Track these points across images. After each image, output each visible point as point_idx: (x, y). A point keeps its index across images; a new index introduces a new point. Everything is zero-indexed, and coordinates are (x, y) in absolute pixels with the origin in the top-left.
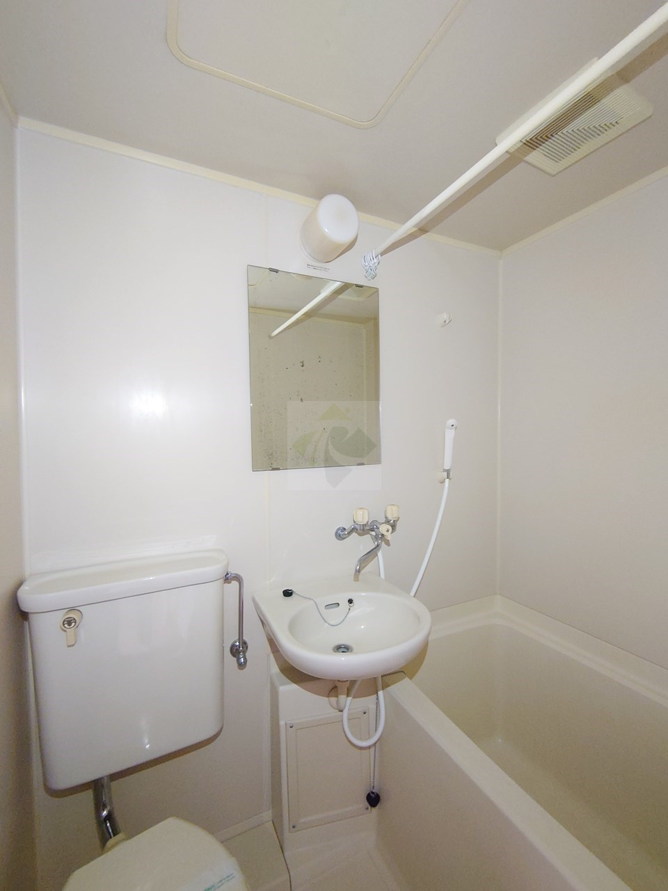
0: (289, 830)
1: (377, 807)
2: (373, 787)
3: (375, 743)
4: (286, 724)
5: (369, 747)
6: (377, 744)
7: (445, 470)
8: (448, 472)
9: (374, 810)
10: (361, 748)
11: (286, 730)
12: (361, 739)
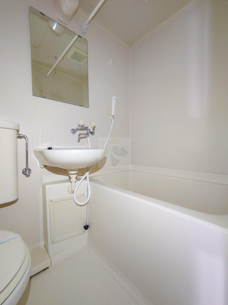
0: (51, 244)
1: (88, 229)
2: (86, 222)
3: (87, 203)
4: (49, 200)
5: (85, 205)
6: (88, 203)
7: (112, 116)
8: (113, 116)
9: (87, 231)
10: (81, 206)
11: (49, 203)
12: (81, 202)
